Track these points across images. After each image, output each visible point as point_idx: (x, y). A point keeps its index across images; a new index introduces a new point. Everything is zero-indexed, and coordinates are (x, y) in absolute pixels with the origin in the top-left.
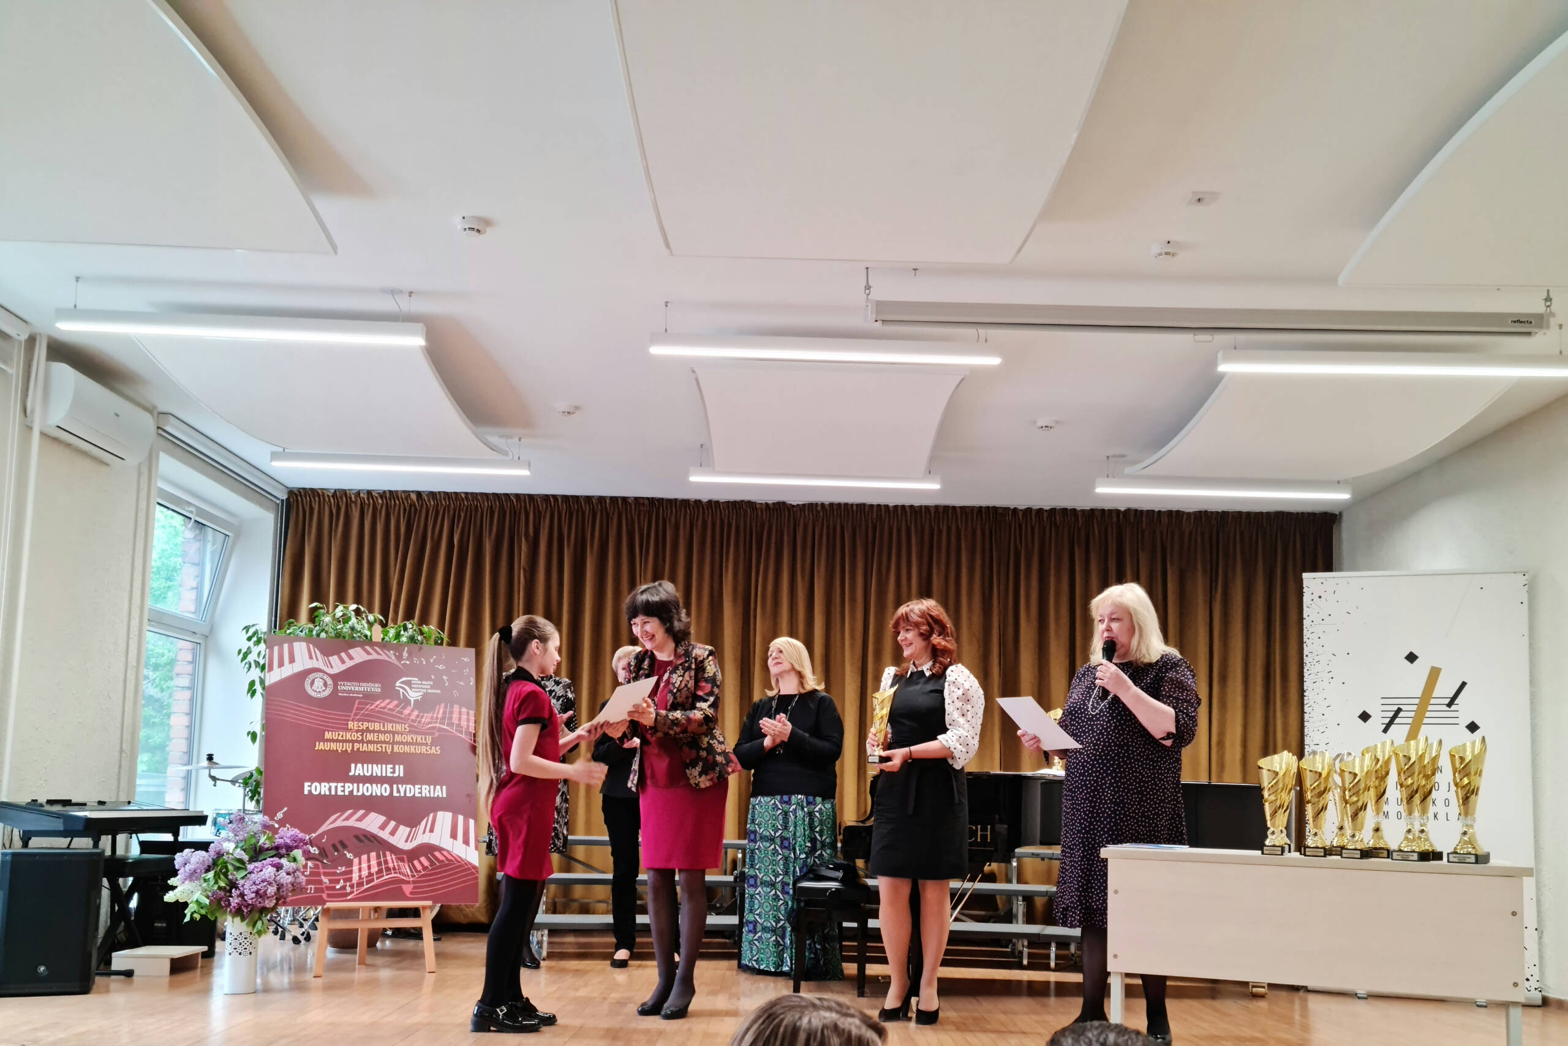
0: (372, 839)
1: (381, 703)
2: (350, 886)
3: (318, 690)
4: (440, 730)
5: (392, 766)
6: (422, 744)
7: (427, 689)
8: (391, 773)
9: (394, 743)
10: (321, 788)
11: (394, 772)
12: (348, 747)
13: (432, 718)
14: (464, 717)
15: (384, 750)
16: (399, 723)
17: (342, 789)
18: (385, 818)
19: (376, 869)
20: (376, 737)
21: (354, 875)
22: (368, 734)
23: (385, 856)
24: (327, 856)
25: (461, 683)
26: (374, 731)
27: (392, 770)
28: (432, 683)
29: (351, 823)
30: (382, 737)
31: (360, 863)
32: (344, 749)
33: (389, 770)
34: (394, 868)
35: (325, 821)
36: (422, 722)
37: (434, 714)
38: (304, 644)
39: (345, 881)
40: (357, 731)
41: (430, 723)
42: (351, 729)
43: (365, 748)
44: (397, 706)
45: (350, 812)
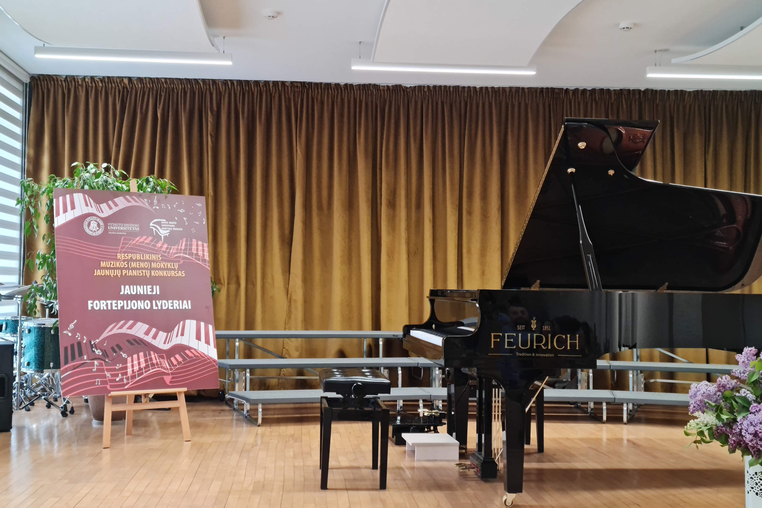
0: (140, 342)
1: (140, 239)
2: (126, 378)
3: (93, 230)
4: (184, 258)
5: (150, 287)
6: (171, 269)
7: (172, 227)
8: (150, 291)
9: (151, 269)
10: (100, 305)
11: (152, 291)
12: (118, 273)
13: (177, 249)
14: (200, 248)
15: (144, 275)
16: (154, 254)
17: (116, 305)
18: (148, 326)
19: (144, 365)
20: (138, 265)
21: (128, 370)
22: (132, 263)
23: (150, 355)
24: (108, 356)
25: (197, 223)
26: (136, 261)
27: (151, 290)
28: (176, 223)
29: (124, 330)
30: (142, 265)
31: (132, 361)
32: (115, 275)
33: (149, 290)
34: (157, 364)
35: (105, 330)
36: (171, 253)
37: (178, 246)
38: (81, 195)
39: (123, 374)
40: (124, 261)
41: (177, 253)
42: (119, 259)
43: (130, 273)
44: (152, 241)
45: (122, 322)
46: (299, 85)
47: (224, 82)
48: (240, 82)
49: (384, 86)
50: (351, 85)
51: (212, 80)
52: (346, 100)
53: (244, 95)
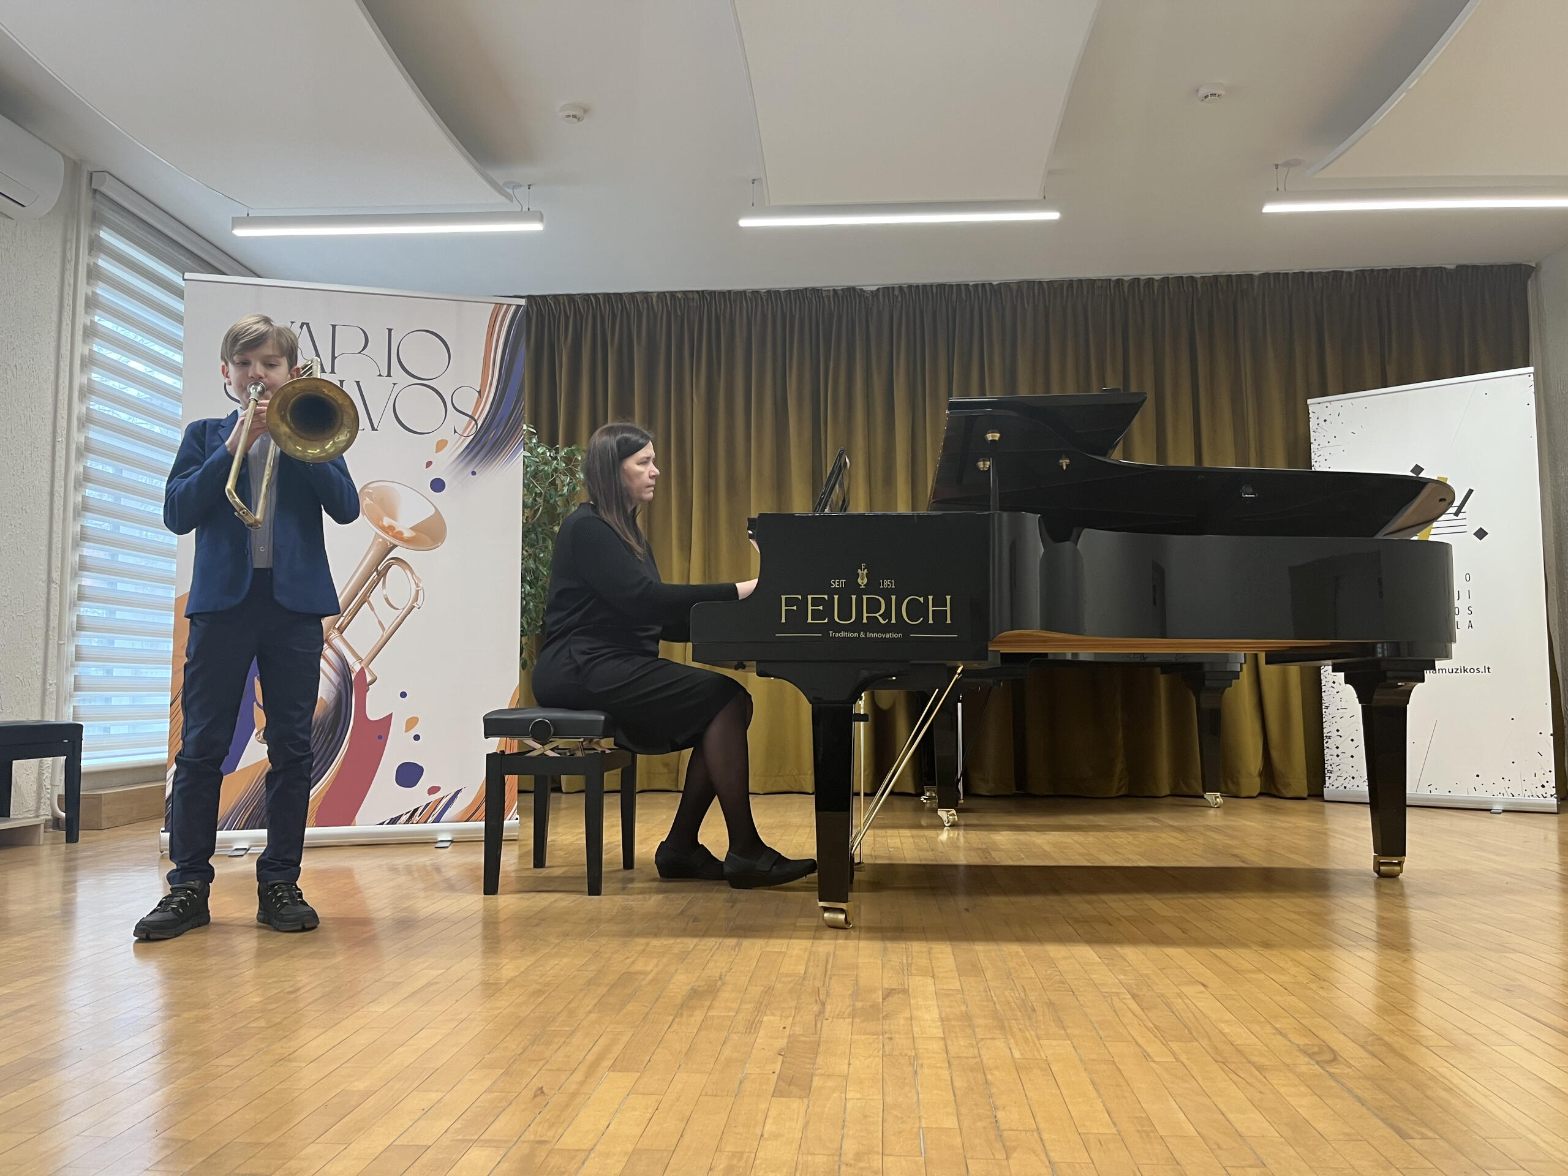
46: (696, 296)
47: (585, 299)
48: (607, 296)
49: (829, 290)
50: (777, 293)
51: (566, 295)
52: (770, 316)
53: (614, 316)
